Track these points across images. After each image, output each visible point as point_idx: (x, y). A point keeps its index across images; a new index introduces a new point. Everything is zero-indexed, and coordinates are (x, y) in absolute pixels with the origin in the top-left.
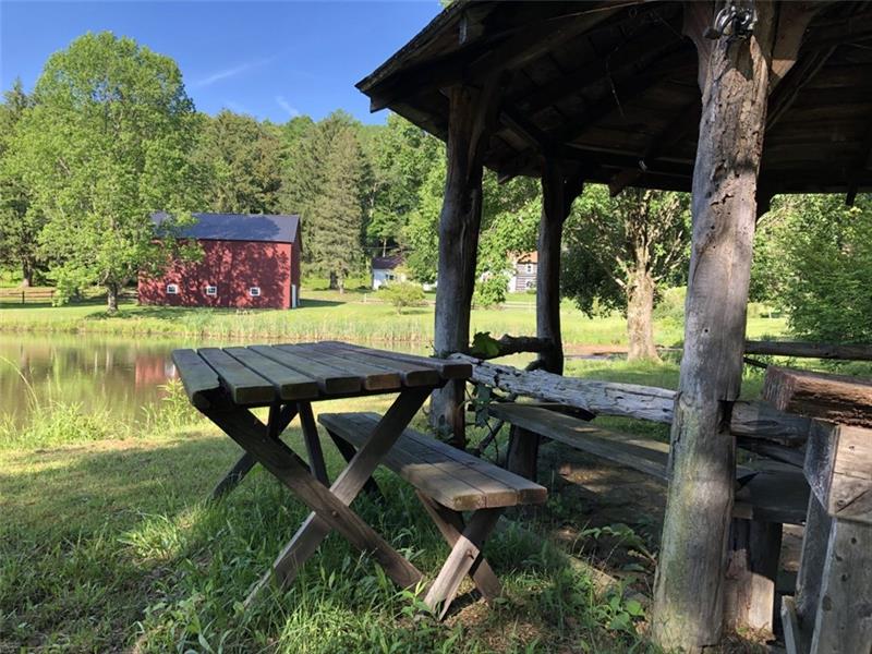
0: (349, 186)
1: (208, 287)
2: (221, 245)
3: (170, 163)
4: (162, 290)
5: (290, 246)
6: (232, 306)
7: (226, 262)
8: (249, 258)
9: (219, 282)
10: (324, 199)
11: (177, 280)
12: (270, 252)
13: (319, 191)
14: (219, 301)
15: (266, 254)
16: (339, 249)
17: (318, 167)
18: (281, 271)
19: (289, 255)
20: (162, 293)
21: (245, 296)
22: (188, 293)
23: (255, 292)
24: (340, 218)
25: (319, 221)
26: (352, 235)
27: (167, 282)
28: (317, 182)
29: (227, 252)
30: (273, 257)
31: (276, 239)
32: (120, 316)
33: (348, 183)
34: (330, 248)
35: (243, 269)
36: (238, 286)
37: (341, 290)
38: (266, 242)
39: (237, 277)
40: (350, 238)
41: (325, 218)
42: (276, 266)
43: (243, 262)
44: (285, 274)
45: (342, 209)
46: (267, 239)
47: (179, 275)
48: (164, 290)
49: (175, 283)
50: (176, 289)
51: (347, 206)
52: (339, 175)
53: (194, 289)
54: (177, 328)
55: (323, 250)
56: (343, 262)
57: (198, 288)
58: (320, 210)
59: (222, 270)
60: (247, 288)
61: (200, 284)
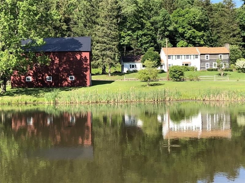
0: (111, 19)
1: (47, 77)
2: (53, 55)
3: (31, 13)
4: (23, 80)
5: (89, 53)
6: (60, 86)
7: (57, 64)
8: (68, 61)
9: (53, 74)
10: (99, 27)
11: (31, 74)
12: (78, 57)
13: (95, 23)
14: (53, 84)
15: (76, 58)
16: (108, 53)
17: (93, 10)
18: (85, 66)
19: (88, 58)
20: (23, 81)
21: (67, 80)
22: (37, 80)
23: (72, 78)
24: (108, 36)
25: (97, 38)
26: (114, 45)
27: (26, 75)
28: (93, 18)
29: (56, 58)
30: (80, 59)
31: (81, 49)
32: (8, 95)
33: (110, 17)
34: (103, 52)
35: (65, 66)
36: (63, 75)
37: (110, 74)
38: (76, 52)
39: (62, 71)
40: (114, 47)
41: (99, 37)
42: (83, 64)
43: (65, 63)
44: (87, 68)
45: (109, 31)
46: (77, 50)
47: (32, 72)
48: (24, 79)
49: (30, 76)
50: (31, 79)
51: (111, 29)
52: (106, 13)
53: (40, 78)
54: (40, 100)
55: (99, 54)
56: (110, 60)
57: (42, 77)
58: (97, 33)
59: (55, 68)
60: (68, 76)
61: (43, 75)
